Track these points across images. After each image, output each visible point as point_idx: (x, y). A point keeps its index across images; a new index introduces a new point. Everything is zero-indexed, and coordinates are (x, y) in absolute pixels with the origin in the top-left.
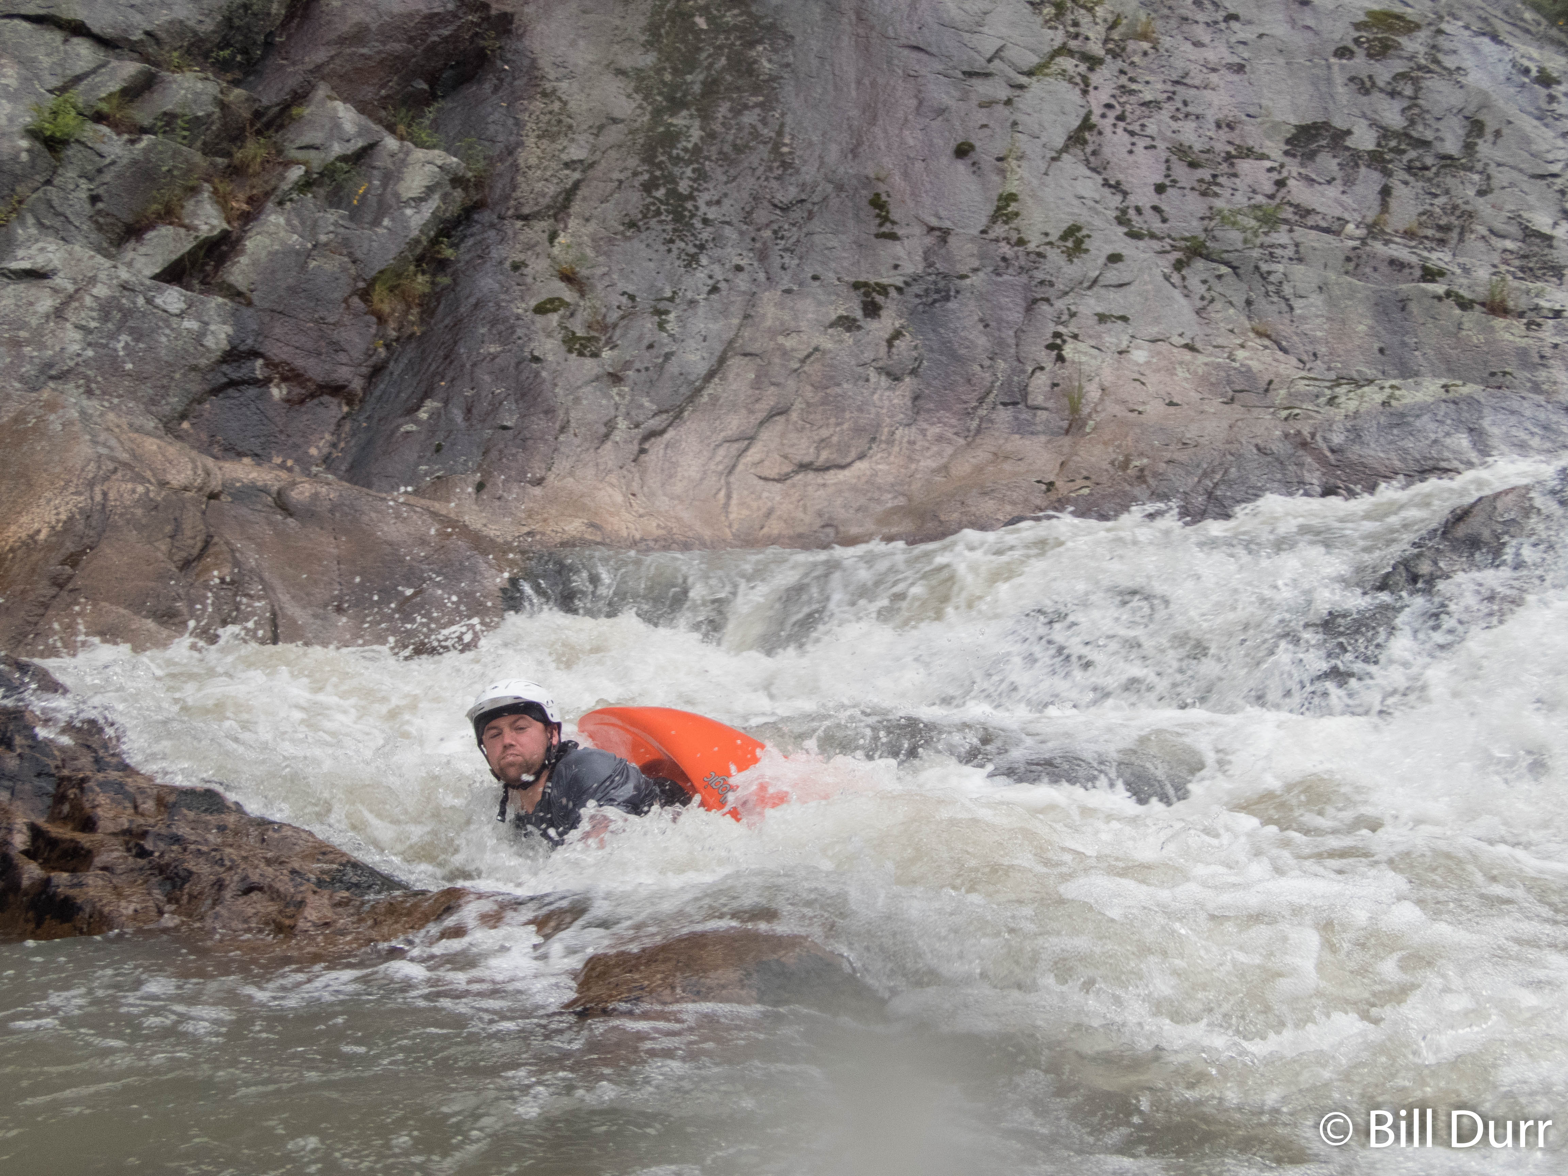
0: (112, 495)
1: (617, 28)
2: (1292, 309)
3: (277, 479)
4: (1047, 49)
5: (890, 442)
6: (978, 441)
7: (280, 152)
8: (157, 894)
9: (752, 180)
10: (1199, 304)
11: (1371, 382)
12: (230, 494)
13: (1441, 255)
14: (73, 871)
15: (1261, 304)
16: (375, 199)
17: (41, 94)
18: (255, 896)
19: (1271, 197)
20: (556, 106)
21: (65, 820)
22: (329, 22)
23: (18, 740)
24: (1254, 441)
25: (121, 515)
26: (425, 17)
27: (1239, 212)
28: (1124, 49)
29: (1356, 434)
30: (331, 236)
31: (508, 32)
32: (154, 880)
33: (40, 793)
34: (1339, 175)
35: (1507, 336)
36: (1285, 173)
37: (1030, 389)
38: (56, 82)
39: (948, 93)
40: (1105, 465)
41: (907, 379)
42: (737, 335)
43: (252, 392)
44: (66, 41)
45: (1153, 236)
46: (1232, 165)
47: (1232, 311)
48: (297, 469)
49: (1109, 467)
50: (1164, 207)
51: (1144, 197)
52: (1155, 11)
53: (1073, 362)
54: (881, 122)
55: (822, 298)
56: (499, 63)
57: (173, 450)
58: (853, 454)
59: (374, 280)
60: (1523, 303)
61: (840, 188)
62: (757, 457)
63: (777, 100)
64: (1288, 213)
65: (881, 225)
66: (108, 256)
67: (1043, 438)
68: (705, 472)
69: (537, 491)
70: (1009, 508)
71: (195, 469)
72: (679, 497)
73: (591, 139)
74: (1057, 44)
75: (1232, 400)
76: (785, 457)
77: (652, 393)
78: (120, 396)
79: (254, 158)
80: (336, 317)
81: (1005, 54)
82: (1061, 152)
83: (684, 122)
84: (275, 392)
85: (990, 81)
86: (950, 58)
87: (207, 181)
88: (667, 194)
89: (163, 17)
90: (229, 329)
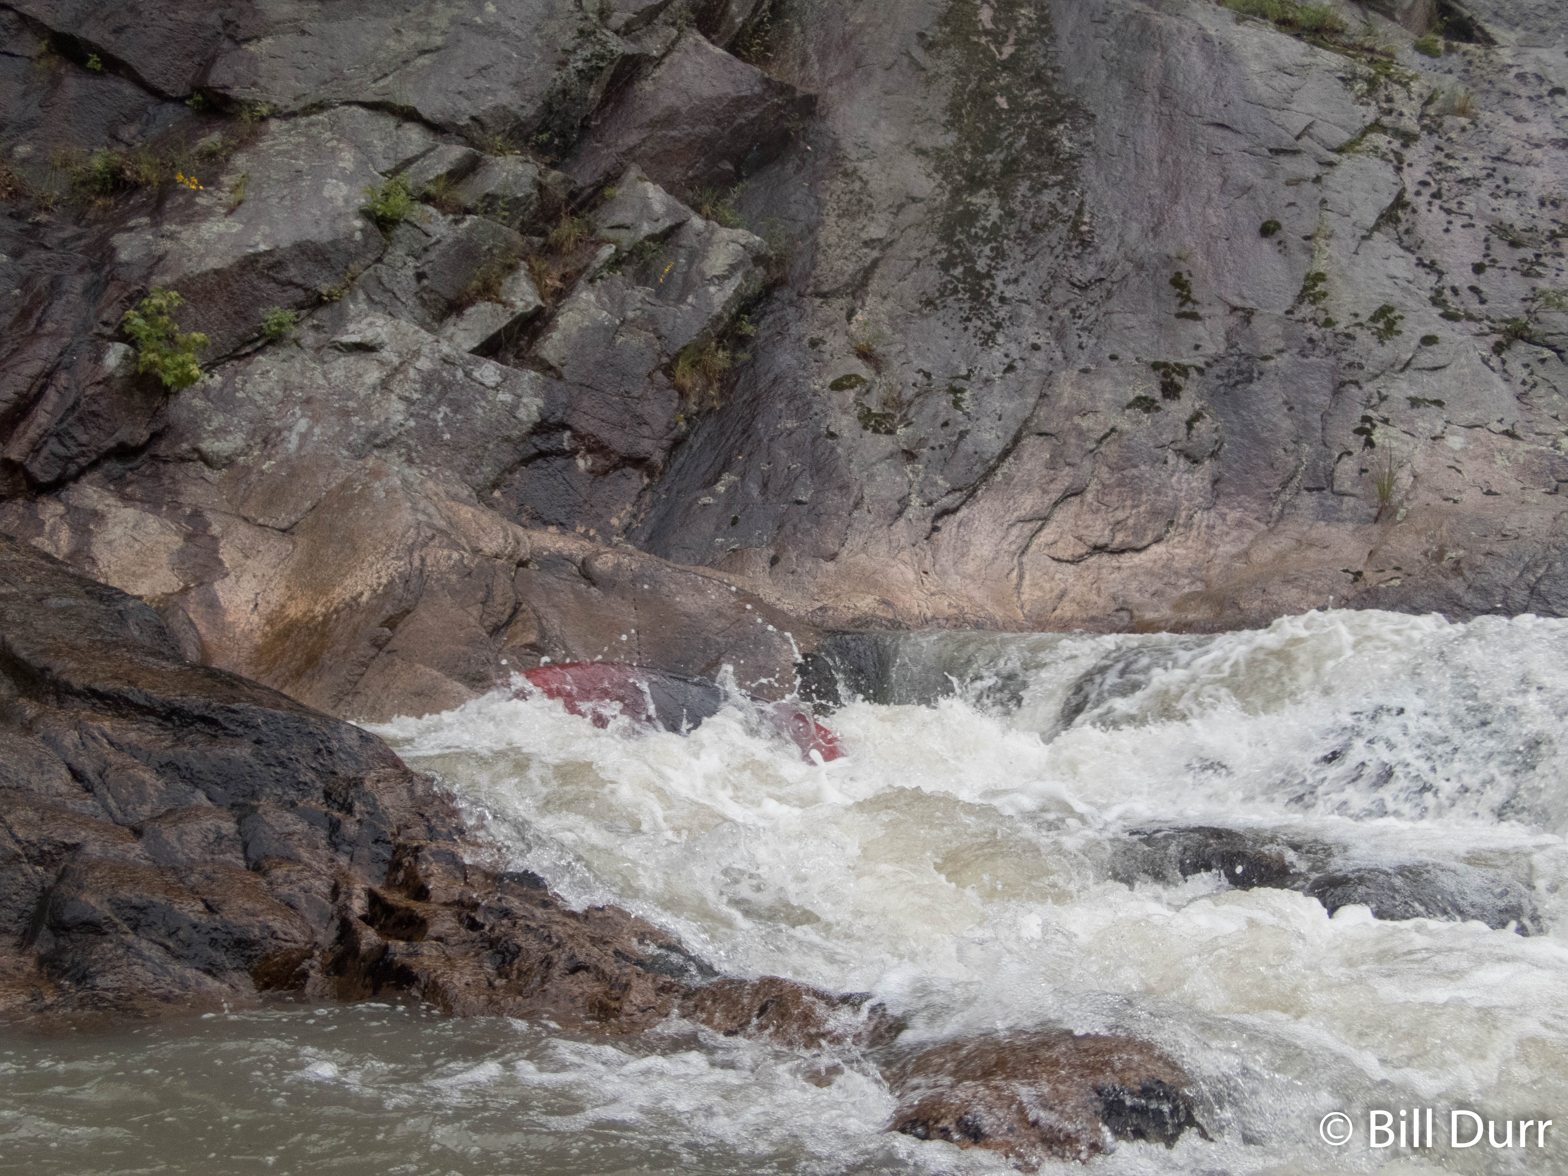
0: (429, 561)
1: (918, 108)
3: (583, 548)
4: (1358, 125)
5: (1188, 526)
6: (1281, 527)
7: (592, 232)
8: (488, 967)
9: (1052, 259)
10: (1521, 389)
12: (537, 562)
14: (409, 939)
16: (681, 277)
17: (375, 177)
18: (582, 975)
20: (857, 185)
21: (400, 886)
22: (642, 106)
23: (358, 806)
25: (437, 580)
26: (733, 100)
28: (1441, 125)
30: (639, 312)
31: (812, 113)
32: (485, 953)
33: (376, 859)
37: (1336, 474)
38: (388, 166)
39: (1253, 171)
40: (1417, 556)
41: (1207, 462)
42: (1032, 414)
43: (560, 462)
44: (398, 126)
45: (1470, 318)
46: (1557, 244)
47: (1556, 396)
48: (599, 538)
49: (1421, 558)
50: (1482, 287)
51: (1461, 277)
52: (1474, 86)
53: (1383, 447)
54: (1183, 200)
55: (1120, 378)
57: (486, 518)
58: (1150, 537)
59: (678, 355)
61: (1140, 267)
62: (1051, 538)
63: (1078, 179)
65: (1182, 305)
66: (431, 330)
67: (1350, 526)
68: (997, 552)
69: (830, 566)
70: (1313, 597)
71: (506, 537)
72: (971, 577)
73: (891, 218)
74: (1369, 120)
75: (1557, 490)
76: (1080, 539)
77: (946, 471)
78: (437, 465)
79: (569, 236)
80: (641, 391)
81: (1314, 131)
82: (1372, 230)
83: (983, 201)
84: (581, 463)
85: (1299, 158)
86: (1256, 135)
87: (524, 259)
88: (964, 273)
89: (488, 103)
90: (540, 402)
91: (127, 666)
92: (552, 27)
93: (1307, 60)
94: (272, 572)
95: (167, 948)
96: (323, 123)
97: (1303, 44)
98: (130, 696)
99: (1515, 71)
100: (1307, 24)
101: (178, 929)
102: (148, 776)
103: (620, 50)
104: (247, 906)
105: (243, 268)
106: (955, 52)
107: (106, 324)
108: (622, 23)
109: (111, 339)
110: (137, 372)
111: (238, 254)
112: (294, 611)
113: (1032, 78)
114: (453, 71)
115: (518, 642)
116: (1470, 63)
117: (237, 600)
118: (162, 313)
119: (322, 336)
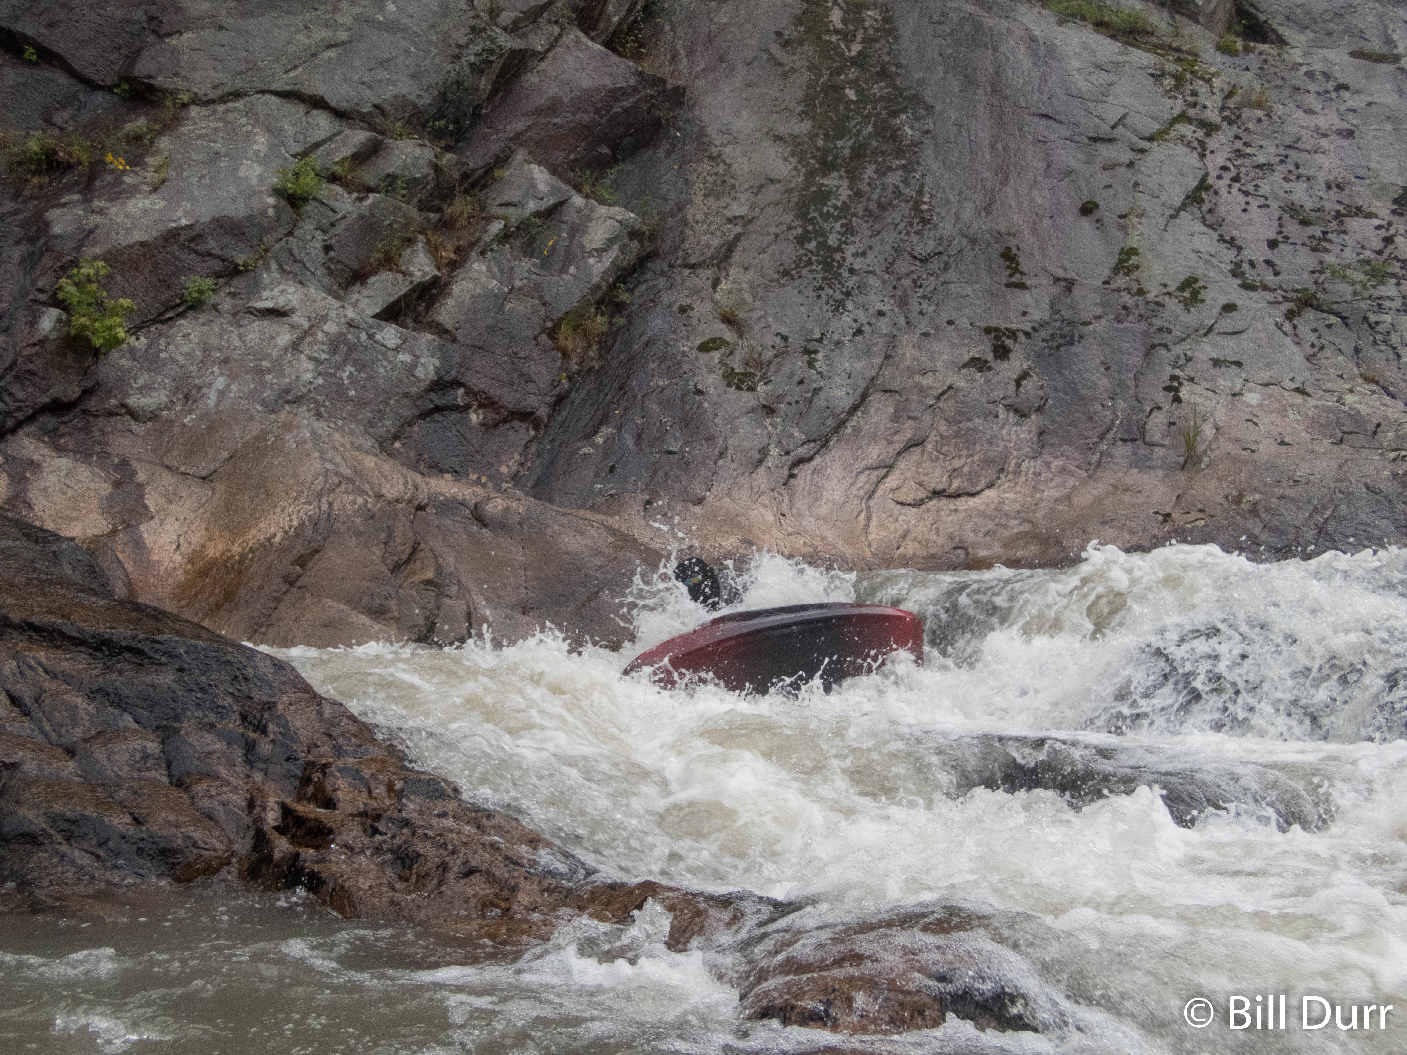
0: (336, 506)
1: (776, 99)
2: (1399, 357)
3: (475, 494)
4: (1167, 117)
5: (1017, 473)
6: (1099, 473)
7: (483, 209)
8: (390, 872)
9: (894, 235)
10: (1310, 351)
12: (434, 507)
14: (317, 848)
15: (1369, 352)
16: (563, 249)
17: (286, 158)
18: (475, 878)
19: (1380, 252)
20: (722, 168)
21: (310, 798)
22: (528, 96)
23: (271, 727)
24: (1363, 480)
25: (344, 522)
26: (610, 91)
27: (1349, 266)
28: (1239, 117)
30: (525, 282)
31: (681, 103)
33: (288, 776)
36: (1392, 231)
37: (1148, 427)
38: (298, 148)
39: (1074, 157)
40: (1219, 499)
42: (878, 373)
43: (454, 416)
44: (307, 113)
45: (1265, 288)
46: (1342, 223)
47: (1341, 358)
48: (490, 484)
49: (1223, 501)
50: (1276, 261)
51: (1258, 252)
52: (1269, 82)
53: (1189, 403)
54: (1012, 183)
55: (956, 341)
56: (672, 130)
57: (387, 467)
58: (983, 483)
59: (561, 320)
61: (974, 242)
62: (895, 484)
63: (918, 163)
64: (1395, 268)
65: (1011, 276)
66: (337, 297)
67: (1160, 473)
68: (847, 496)
69: (698, 509)
70: (1127, 536)
71: (405, 484)
72: (823, 518)
73: (752, 197)
74: (1176, 112)
75: (1342, 440)
76: (921, 484)
77: (802, 424)
78: (343, 419)
80: (527, 353)
81: (1128, 121)
82: (1178, 210)
83: (834, 183)
84: (473, 417)
85: (1113, 146)
86: (1076, 125)
87: (421, 233)
88: (817, 247)
89: (389, 92)
90: (436, 362)
91: (61, 602)
92: (447, 24)
93: (1121, 58)
94: (193, 516)
95: (98, 857)
96: (239, 110)
97: (1118, 44)
98: (63, 629)
99: (1304, 69)
100: (1122, 26)
101: (108, 840)
102: (80, 702)
103: (508, 45)
104: (170, 818)
105: (166, 240)
106: (808, 49)
107: (40, 291)
108: (510, 21)
109: (47, 305)
110: (69, 334)
111: (162, 228)
112: (213, 551)
113: (878, 74)
114: (357, 63)
115: (417, 578)
116: (1265, 61)
117: (161, 541)
118: (90, 281)
119: (239, 302)
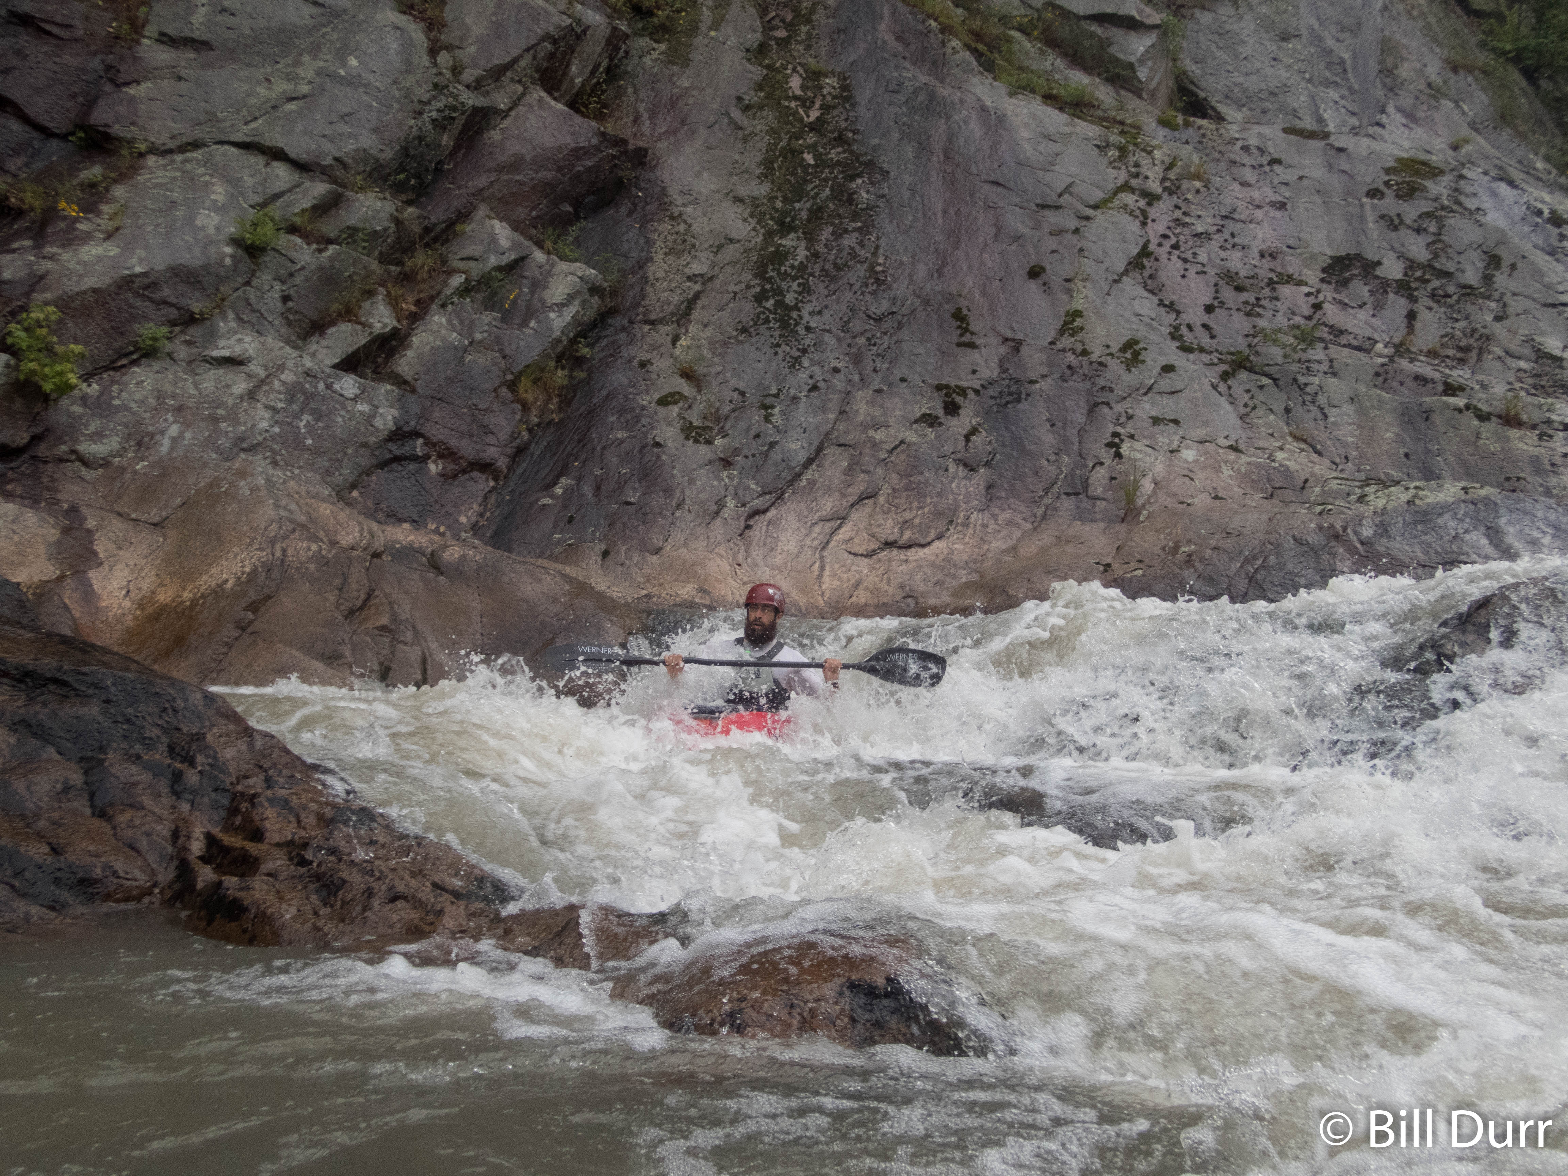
0: (289, 552)
1: (736, 162)
2: (1326, 417)
3: (432, 542)
4: (1111, 186)
5: (966, 525)
6: (1043, 525)
7: (444, 262)
8: (314, 898)
9: (849, 295)
10: (1243, 410)
11: (1397, 483)
12: (390, 554)
13: (1461, 372)
14: (242, 875)
15: (1298, 412)
16: (524, 304)
17: (245, 209)
18: (400, 904)
19: (1309, 318)
20: (682, 228)
21: (237, 830)
22: (490, 153)
23: (199, 759)
24: (1291, 532)
25: (297, 569)
26: (572, 150)
27: (1279, 330)
28: (1179, 187)
29: (1383, 529)
30: (486, 335)
31: (642, 164)
32: (311, 886)
33: (216, 806)
34: (1370, 300)
35: (1521, 445)
36: (1321, 297)
37: (1090, 481)
38: (256, 199)
39: (1022, 222)
40: (1157, 550)
41: (982, 471)
42: (833, 428)
43: (413, 466)
44: (267, 165)
45: (1202, 350)
46: (1274, 289)
47: (1272, 417)
48: (448, 534)
49: (1160, 552)
50: (1212, 324)
51: (1195, 316)
52: (1207, 155)
53: (1130, 459)
54: (963, 246)
55: (909, 397)
56: (634, 190)
57: (343, 514)
58: (933, 534)
59: (521, 373)
60: (1536, 416)
61: (926, 302)
62: (848, 535)
63: (874, 226)
64: (1324, 332)
65: (961, 335)
66: (295, 347)
67: (1102, 525)
68: (802, 547)
69: (655, 559)
71: (361, 531)
72: (779, 568)
73: (711, 256)
74: (1120, 181)
76: (873, 535)
77: (758, 477)
78: (300, 467)
79: (423, 266)
80: (487, 405)
81: (1075, 189)
82: (1121, 275)
83: (792, 243)
84: (432, 467)
85: (1060, 213)
86: (1025, 192)
87: (382, 286)
88: (775, 305)
89: (350, 146)
90: (395, 412)
92: (409, 80)
93: (1068, 130)
94: (143, 562)
95: (12, 887)
96: (197, 160)
97: (1065, 116)
99: (1240, 143)
100: (1069, 99)
101: (24, 870)
103: (471, 102)
104: (90, 848)
105: (120, 288)
106: (769, 114)
108: (473, 78)
110: (18, 380)
111: (116, 275)
112: (164, 596)
113: (835, 139)
114: (318, 117)
115: (372, 624)
116: (1204, 135)
117: (110, 588)
118: (41, 327)
119: (195, 350)
